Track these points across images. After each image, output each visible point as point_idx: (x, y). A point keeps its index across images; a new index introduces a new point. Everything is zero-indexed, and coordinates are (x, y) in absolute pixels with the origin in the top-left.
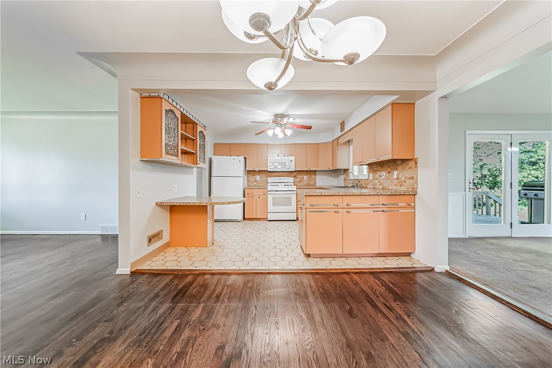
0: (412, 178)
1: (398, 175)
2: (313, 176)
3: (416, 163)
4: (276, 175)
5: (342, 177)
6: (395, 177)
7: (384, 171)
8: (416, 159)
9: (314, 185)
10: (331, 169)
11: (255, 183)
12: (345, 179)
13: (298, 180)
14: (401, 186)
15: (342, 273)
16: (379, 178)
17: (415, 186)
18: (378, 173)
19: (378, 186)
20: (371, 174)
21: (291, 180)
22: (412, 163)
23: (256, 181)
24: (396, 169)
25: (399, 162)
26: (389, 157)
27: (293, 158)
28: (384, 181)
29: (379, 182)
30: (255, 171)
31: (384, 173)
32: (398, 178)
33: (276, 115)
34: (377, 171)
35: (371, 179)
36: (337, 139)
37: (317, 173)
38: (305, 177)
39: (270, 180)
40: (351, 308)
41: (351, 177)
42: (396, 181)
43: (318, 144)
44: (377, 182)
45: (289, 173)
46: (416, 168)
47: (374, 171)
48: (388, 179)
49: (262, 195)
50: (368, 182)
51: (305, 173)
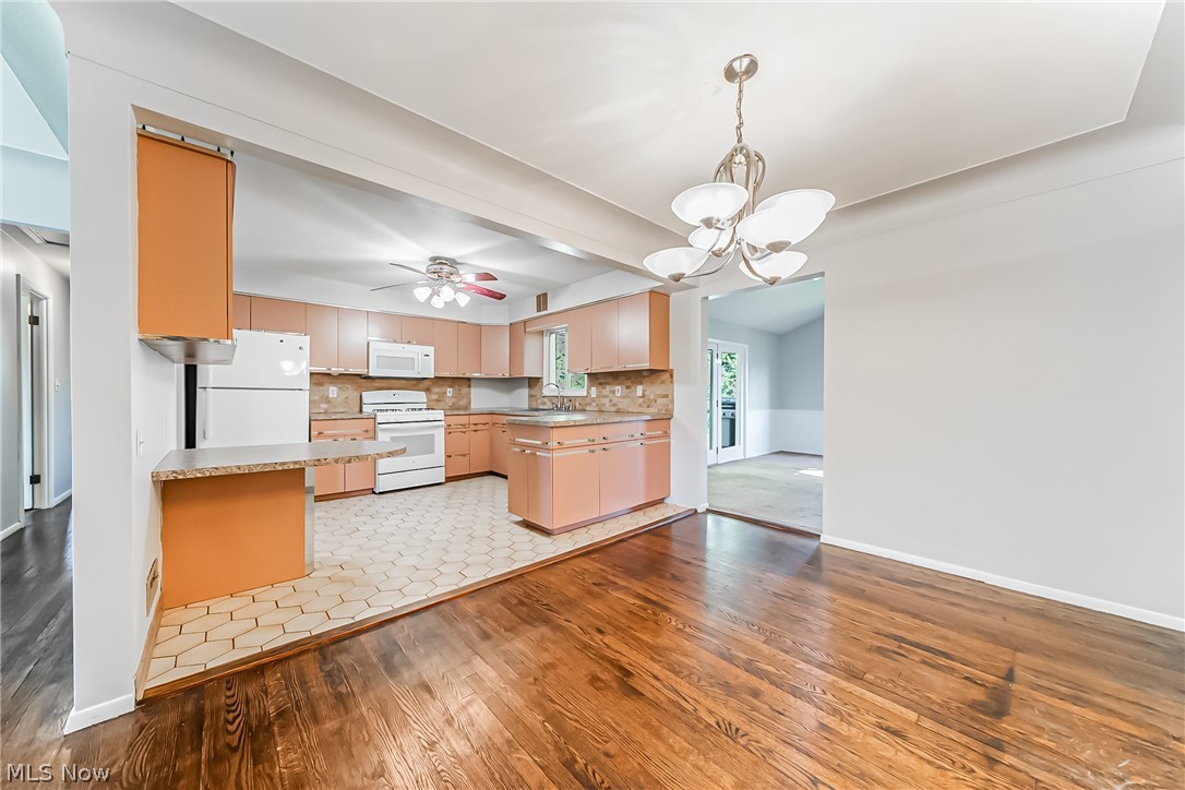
0: (666, 396)
1: (644, 391)
2: (465, 390)
3: (672, 376)
4: (382, 385)
5: (524, 392)
6: (640, 393)
7: (619, 384)
8: (672, 371)
9: (467, 407)
10: (507, 375)
11: (324, 406)
12: (531, 396)
13: (435, 397)
14: (648, 407)
15: (631, 537)
16: (611, 395)
17: (670, 407)
18: (608, 388)
19: (608, 407)
20: (594, 389)
21: (421, 396)
22: (667, 375)
23: (327, 400)
24: (641, 383)
25: (645, 374)
26: (646, 366)
27: (430, 350)
28: (620, 400)
29: (611, 401)
30: (329, 374)
31: (619, 387)
32: (643, 396)
33: (434, 259)
34: (607, 384)
35: (594, 395)
36: (525, 322)
37: (472, 382)
38: (450, 391)
39: (368, 397)
40: (672, 574)
41: (546, 392)
42: (641, 400)
43: (480, 326)
44: (606, 401)
45: (414, 382)
46: (672, 382)
47: (601, 384)
48: (627, 397)
49: (359, 435)
50: (588, 400)
51: (450, 382)
